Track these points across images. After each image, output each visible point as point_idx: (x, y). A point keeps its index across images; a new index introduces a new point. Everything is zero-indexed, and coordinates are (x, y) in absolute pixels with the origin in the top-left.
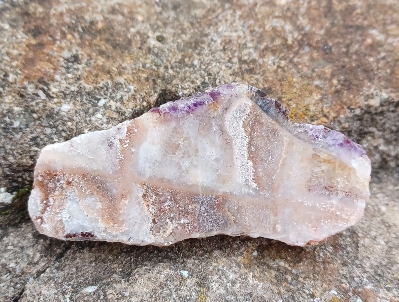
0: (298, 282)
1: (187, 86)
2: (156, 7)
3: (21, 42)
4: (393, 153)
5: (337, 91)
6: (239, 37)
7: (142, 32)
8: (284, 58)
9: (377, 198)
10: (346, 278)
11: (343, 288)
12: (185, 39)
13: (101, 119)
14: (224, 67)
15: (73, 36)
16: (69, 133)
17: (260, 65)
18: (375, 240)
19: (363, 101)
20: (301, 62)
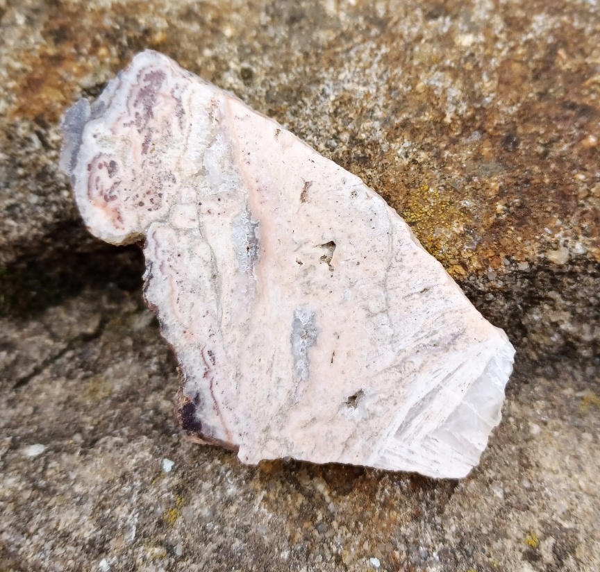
0: (330, 527)
2: (263, 14)
3: (33, 50)
4: (587, 337)
5: (498, 224)
6: (367, 95)
7: (221, 58)
8: (429, 148)
9: (532, 407)
10: (407, 542)
11: (394, 558)
12: (283, 83)
14: (322, 146)
15: (109, 51)
16: (62, 208)
17: (382, 153)
18: (487, 486)
19: (536, 251)
20: (454, 160)
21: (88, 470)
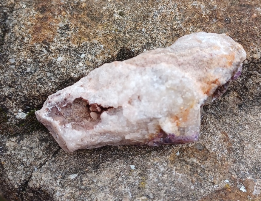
0: (205, 173)
1: (137, 45)
3: (33, 16)
6: (172, 13)
7: (110, 9)
8: (199, 27)
10: (235, 171)
11: (233, 178)
12: (137, 14)
13: (82, 67)
14: (161, 33)
15: (66, 12)
16: (61, 75)
17: (184, 31)
18: (255, 145)
19: (250, 55)
20: (211, 30)
21: (101, 177)
